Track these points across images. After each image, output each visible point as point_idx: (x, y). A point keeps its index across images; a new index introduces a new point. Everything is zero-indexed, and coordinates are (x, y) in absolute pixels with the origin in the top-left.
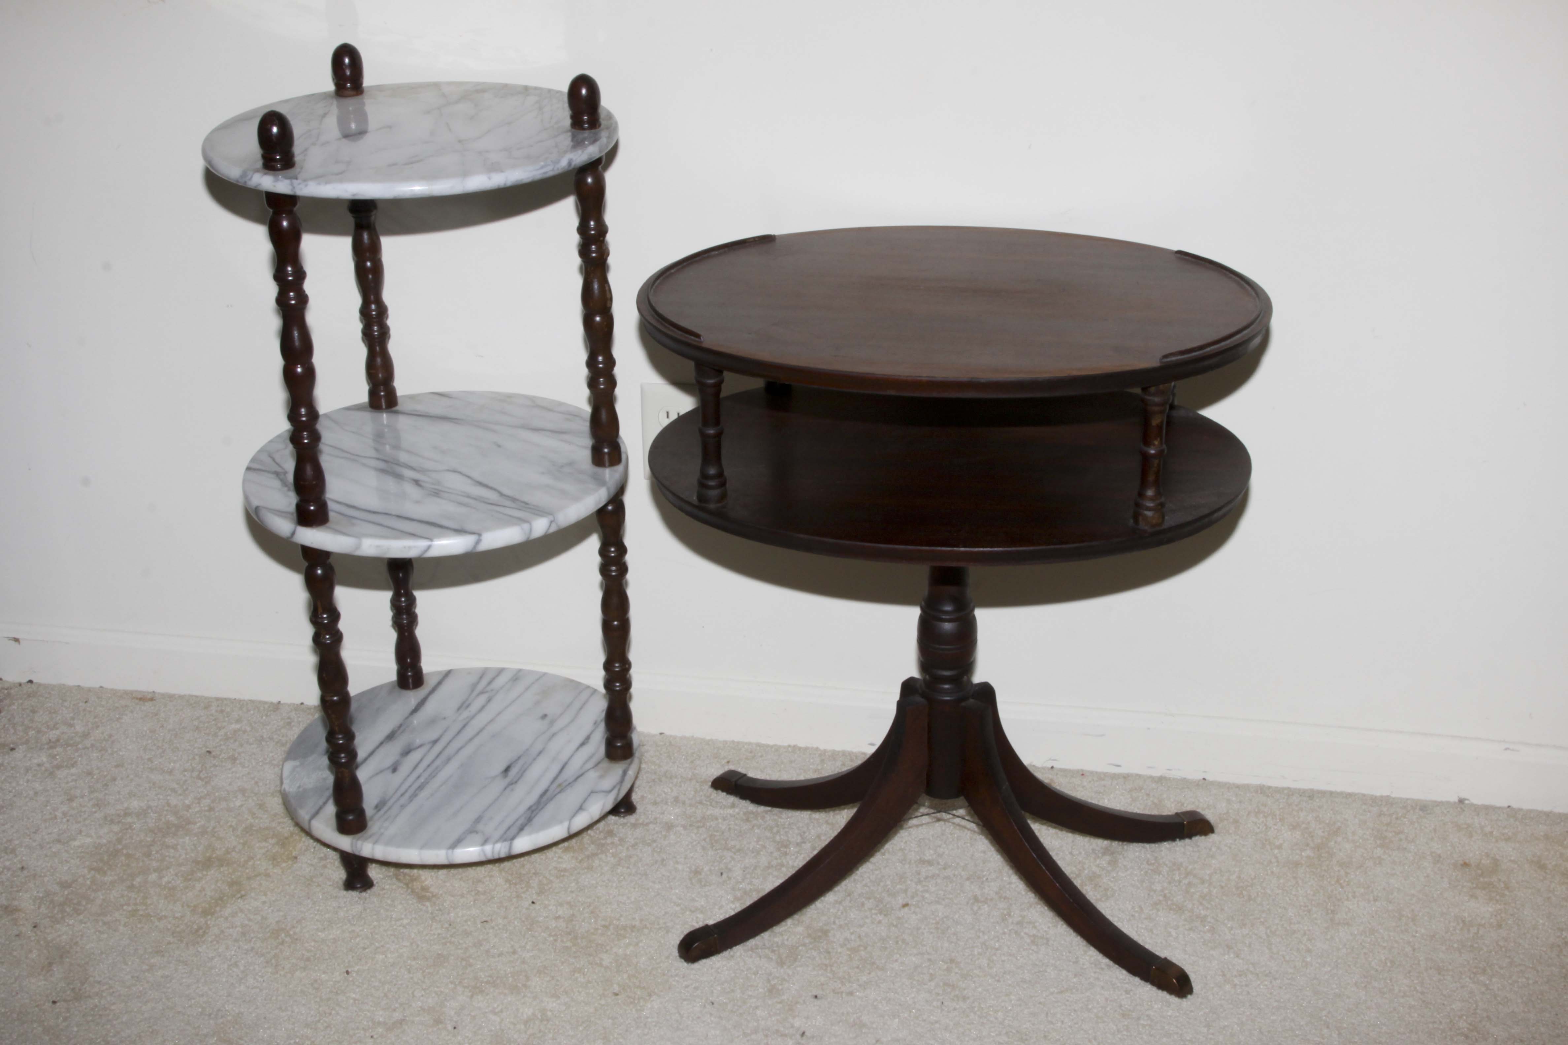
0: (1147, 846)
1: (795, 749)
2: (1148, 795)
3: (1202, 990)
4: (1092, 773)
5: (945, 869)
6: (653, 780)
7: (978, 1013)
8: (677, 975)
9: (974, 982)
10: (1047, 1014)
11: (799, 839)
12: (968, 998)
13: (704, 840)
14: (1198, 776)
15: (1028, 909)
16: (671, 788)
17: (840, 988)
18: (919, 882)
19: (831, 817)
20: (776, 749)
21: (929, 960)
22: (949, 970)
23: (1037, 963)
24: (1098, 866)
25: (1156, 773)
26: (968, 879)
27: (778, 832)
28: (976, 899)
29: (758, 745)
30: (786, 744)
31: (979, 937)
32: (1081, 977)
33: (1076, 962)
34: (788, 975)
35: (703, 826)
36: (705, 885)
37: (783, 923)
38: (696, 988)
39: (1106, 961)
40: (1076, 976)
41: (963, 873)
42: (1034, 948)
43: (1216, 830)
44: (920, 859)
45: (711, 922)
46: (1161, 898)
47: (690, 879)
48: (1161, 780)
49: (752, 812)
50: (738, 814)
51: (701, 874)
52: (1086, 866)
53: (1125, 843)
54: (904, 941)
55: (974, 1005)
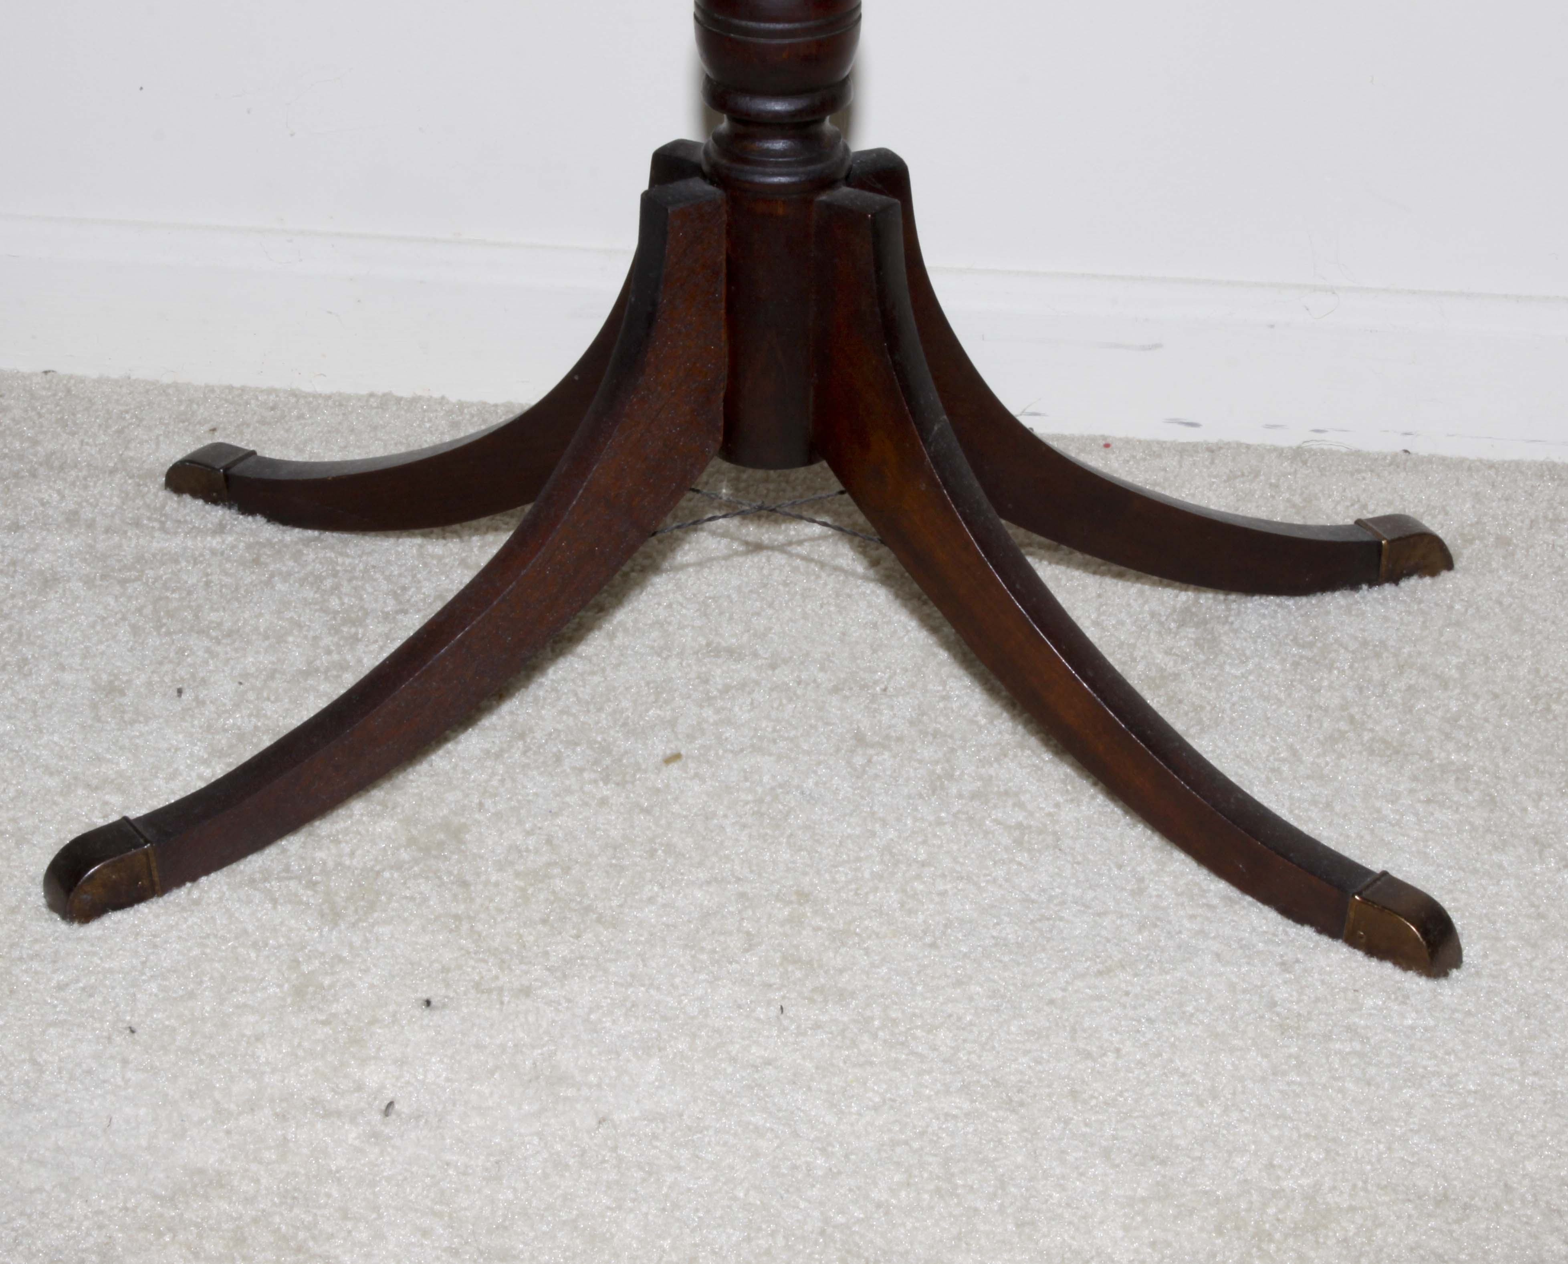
0: (1290, 602)
1: (385, 401)
2: (1275, 487)
3: (1485, 956)
4: (1127, 441)
5: (773, 667)
6: (16, 475)
7: (881, 1034)
8: (36, 956)
9: (867, 952)
10: (1074, 1030)
11: (391, 606)
12: (853, 995)
13: (139, 610)
14: (1392, 445)
15: (997, 760)
16: (59, 492)
17: (497, 978)
18: (709, 700)
19: (475, 550)
20: (340, 402)
21: (742, 895)
22: (795, 921)
23: (1033, 896)
24: (1168, 652)
25: (1288, 440)
26: (836, 690)
27: (336, 587)
28: (860, 739)
29: (295, 394)
30: (364, 392)
31: (873, 834)
32: (1156, 931)
33: (1139, 892)
34: (351, 946)
35: (137, 579)
36: (133, 722)
37: (342, 812)
38: (89, 991)
39: (1219, 887)
40: (1141, 928)
41: (821, 677)
42: (1023, 857)
43: (1457, 565)
44: (708, 644)
45: (134, 813)
46: (1343, 726)
47: (94, 706)
48: (1298, 455)
49: (270, 544)
50: (233, 547)
51: (122, 693)
52: (1138, 654)
53: (1233, 597)
54: (669, 848)
55: (868, 1013)
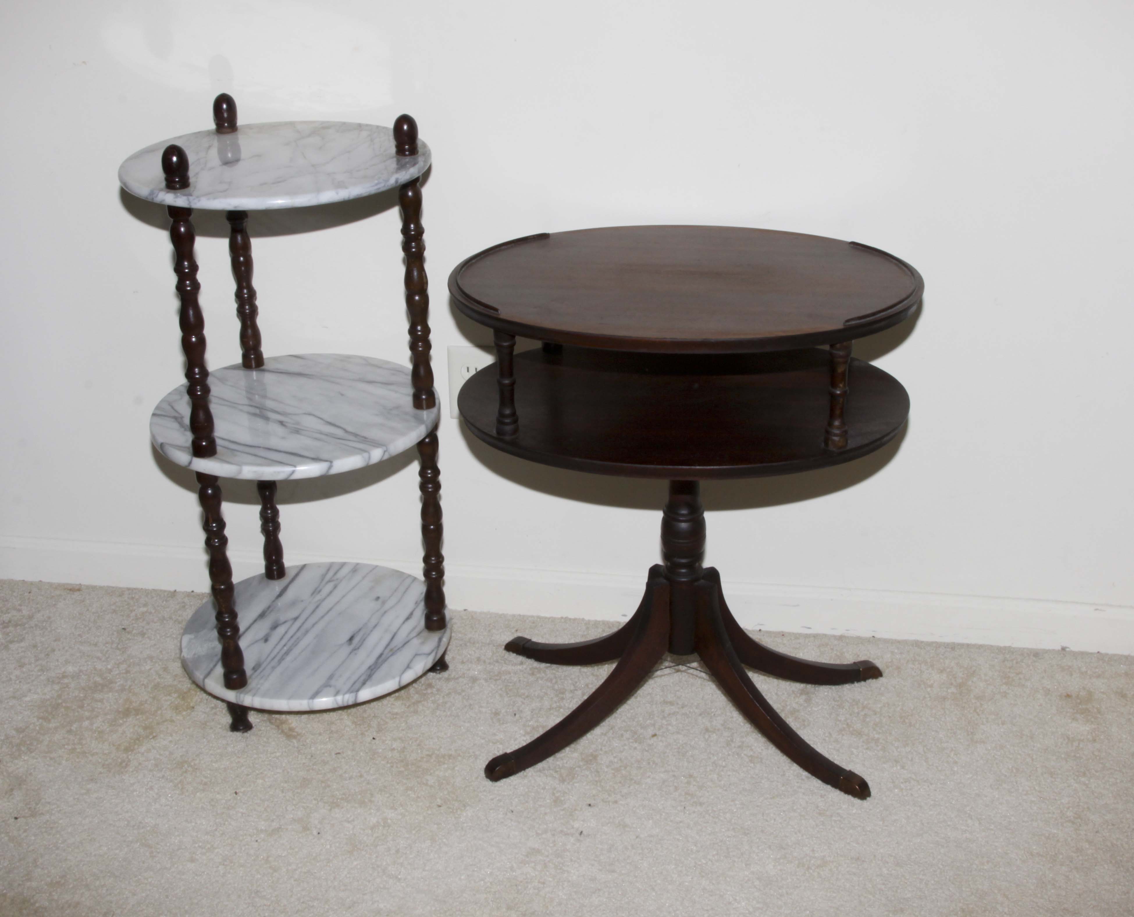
0: (833, 687)
1: (566, 620)
2: (832, 649)
3: (877, 794)
4: (789, 634)
5: (683, 707)
6: (461, 645)
7: (711, 814)
8: (484, 791)
9: (708, 792)
10: (763, 814)
11: (572, 688)
12: (704, 803)
13: (501, 689)
14: (868, 634)
15: (746, 736)
16: (474, 651)
17: (608, 798)
18: (664, 717)
19: (596, 670)
20: (553, 620)
21: (674, 776)
22: (688, 783)
23: (754, 776)
24: (797, 703)
25: (838, 633)
26: (700, 715)
27: (556, 682)
28: (707, 730)
29: (539, 617)
30: (560, 616)
31: (710, 758)
32: (787, 786)
33: (784, 775)
34: (568, 789)
35: (499, 679)
36: (503, 723)
37: (563, 751)
38: (500, 801)
39: (805, 774)
40: (783, 785)
41: (696, 711)
42: (752, 765)
43: (884, 675)
44: (664, 700)
45: (509, 751)
46: (845, 726)
47: (492, 719)
48: (841, 638)
49: (536, 668)
50: (526, 669)
51: (499, 715)
52: (788, 703)
53: (816, 686)
54: (654, 762)
55: (708, 809)
